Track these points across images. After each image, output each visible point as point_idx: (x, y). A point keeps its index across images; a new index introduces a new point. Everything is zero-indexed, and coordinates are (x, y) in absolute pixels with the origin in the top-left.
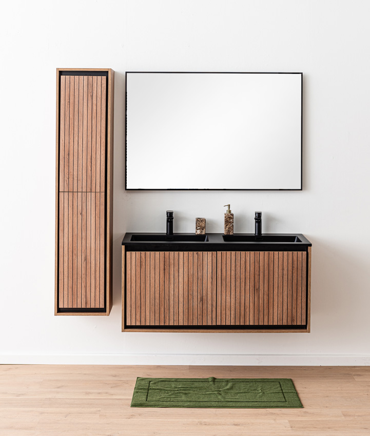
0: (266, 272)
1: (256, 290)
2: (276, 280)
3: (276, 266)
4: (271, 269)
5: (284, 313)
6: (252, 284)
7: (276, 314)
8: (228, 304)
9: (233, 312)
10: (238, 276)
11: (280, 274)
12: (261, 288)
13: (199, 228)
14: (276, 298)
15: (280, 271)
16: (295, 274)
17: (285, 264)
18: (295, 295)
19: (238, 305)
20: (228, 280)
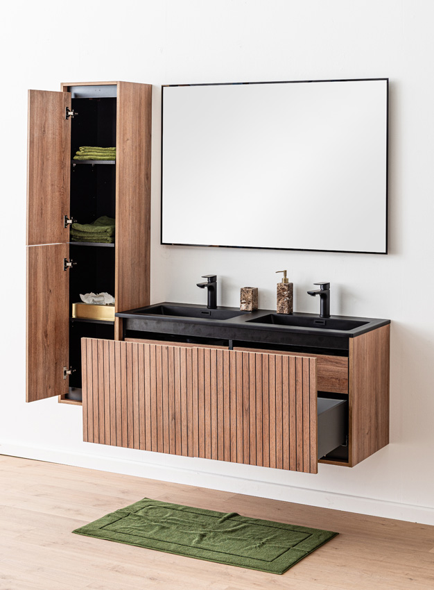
0: (259, 385)
1: (245, 411)
2: (272, 398)
3: (272, 376)
4: (266, 380)
5: (284, 451)
6: (239, 401)
7: (273, 452)
8: (208, 428)
9: (214, 441)
10: (220, 386)
11: (279, 390)
12: (252, 408)
13: (244, 301)
14: (272, 425)
15: (279, 385)
16: (299, 393)
17: (286, 375)
18: (300, 425)
19: (220, 430)
20: (207, 392)
